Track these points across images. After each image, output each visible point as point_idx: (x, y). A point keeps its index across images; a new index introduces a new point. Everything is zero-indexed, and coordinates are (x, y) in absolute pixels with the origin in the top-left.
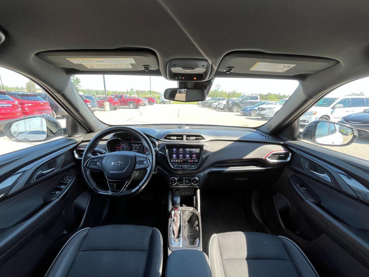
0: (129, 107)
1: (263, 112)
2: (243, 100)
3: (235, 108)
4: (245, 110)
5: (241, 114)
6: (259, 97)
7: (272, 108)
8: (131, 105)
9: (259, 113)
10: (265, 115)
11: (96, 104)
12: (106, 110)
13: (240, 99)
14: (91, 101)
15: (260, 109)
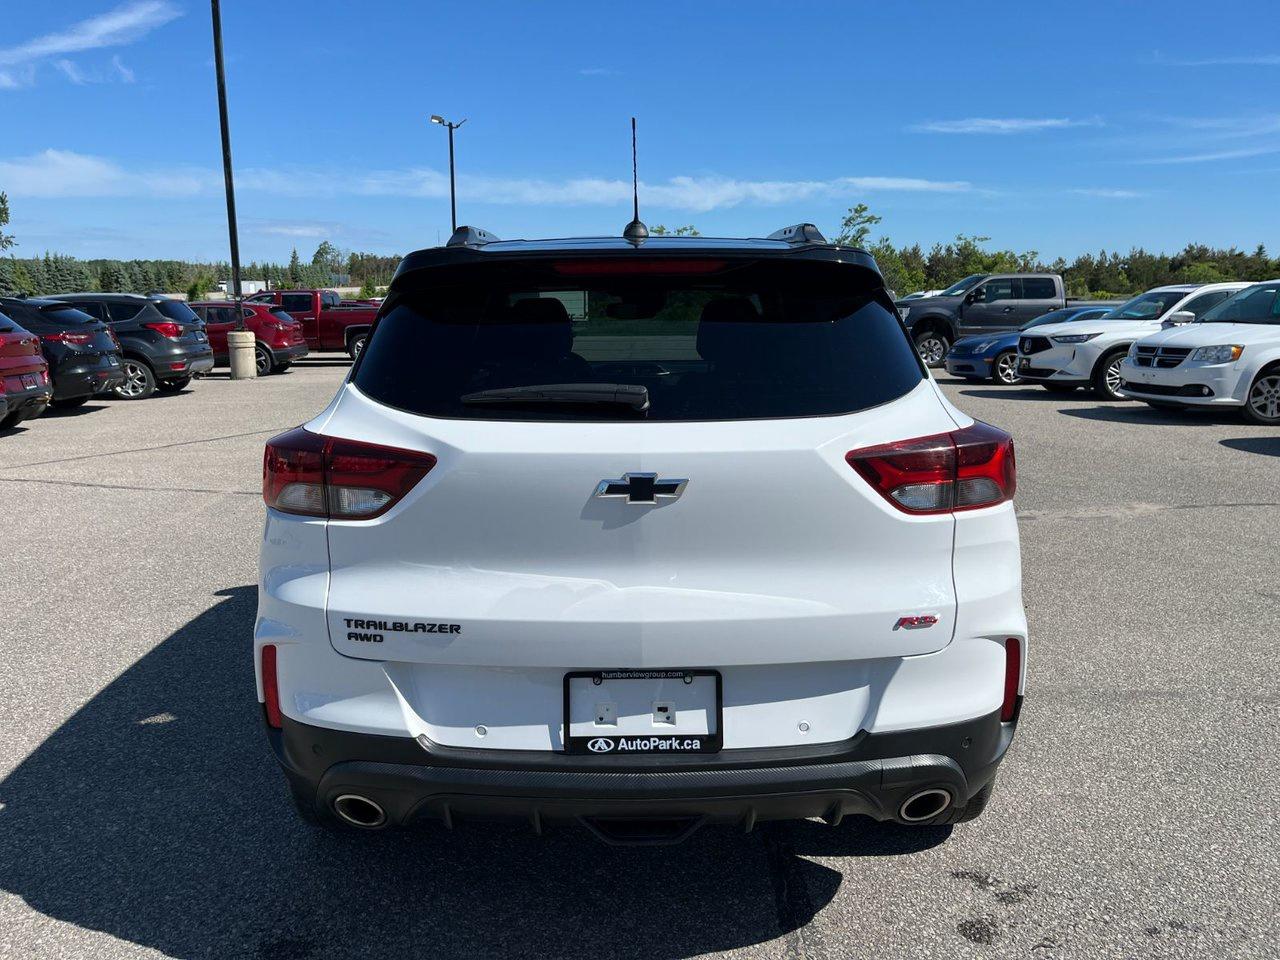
2: (968, 301)
3: (931, 348)
4: (966, 351)
5: (950, 376)
6: (1058, 279)
8: (358, 344)
9: (1024, 362)
10: (1052, 371)
11: (205, 342)
12: (241, 371)
13: (957, 296)
14: (186, 328)
15: (1027, 345)
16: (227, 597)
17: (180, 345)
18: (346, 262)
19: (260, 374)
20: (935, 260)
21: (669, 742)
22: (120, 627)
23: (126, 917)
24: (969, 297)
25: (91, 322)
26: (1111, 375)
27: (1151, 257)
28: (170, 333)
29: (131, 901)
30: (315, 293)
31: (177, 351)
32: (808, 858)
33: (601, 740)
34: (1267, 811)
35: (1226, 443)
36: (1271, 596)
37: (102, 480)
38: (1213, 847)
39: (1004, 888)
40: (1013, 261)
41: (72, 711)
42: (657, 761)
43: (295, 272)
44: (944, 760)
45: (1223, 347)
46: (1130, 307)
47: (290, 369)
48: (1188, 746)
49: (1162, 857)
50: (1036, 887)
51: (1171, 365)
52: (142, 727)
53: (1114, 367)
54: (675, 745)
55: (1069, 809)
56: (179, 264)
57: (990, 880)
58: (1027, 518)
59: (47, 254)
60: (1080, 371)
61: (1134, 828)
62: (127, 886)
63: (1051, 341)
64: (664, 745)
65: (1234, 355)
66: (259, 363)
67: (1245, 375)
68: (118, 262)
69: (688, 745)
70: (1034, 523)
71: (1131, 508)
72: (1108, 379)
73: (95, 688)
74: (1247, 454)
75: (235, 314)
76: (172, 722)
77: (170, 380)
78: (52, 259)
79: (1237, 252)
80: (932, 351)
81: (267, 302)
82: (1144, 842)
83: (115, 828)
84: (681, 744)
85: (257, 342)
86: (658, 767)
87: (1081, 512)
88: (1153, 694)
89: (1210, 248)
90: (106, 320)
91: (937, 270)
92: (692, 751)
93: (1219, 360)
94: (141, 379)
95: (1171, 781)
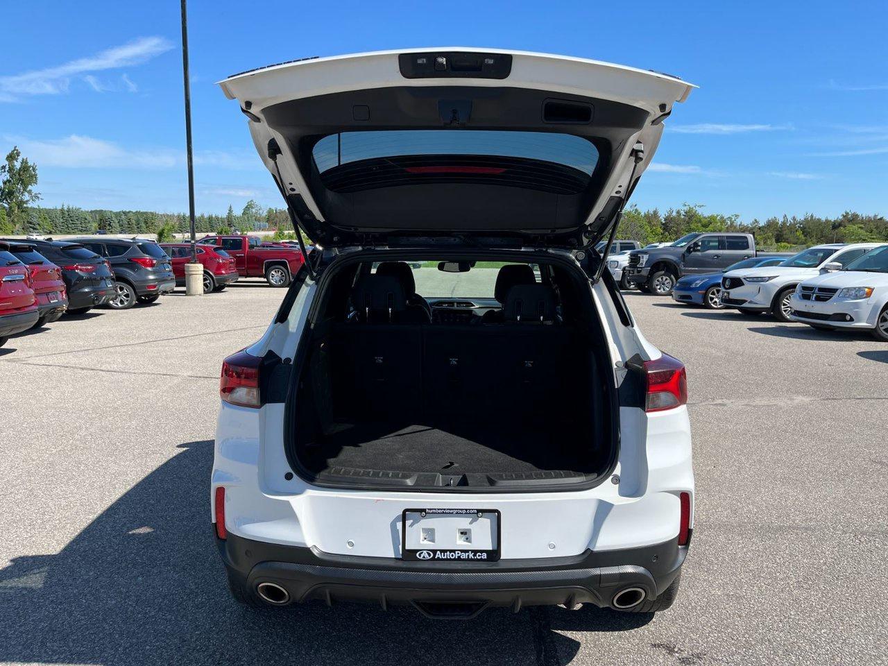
0: (265, 280)
1: (735, 293)
2: (689, 250)
3: (663, 282)
4: (686, 286)
5: (675, 302)
6: (750, 237)
7: (762, 279)
8: (273, 272)
9: (726, 294)
10: (744, 301)
11: (170, 271)
12: (193, 290)
13: (682, 247)
14: (157, 262)
15: (727, 283)
16: (184, 449)
17: (154, 273)
18: (265, 214)
19: (205, 292)
20: (669, 220)
21: (467, 554)
22: (114, 468)
23: (121, 660)
24: (689, 248)
25: (95, 257)
26: (784, 305)
27: (819, 220)
28: (147, 265)
29: (125, 649)
30: (245, 238)
31: (151, 277)
32: (559, 632)
33: (425, 552)
34: (861, 608)
35: (861, 354)
36: (881, 463)
37: (101, 366)
38: (823, 631)
39: (685, 655)
40: (723, 221)
41: (85, 525)
42: (459, 566)
43: (230, 221)
44: (641, 570)
45: (859, 288)
46: (798, 258)
47: (226, 289)
48: (813, 564)
49: (789, 637)
50: (705, 655)
51: (825, 300)
52: (130, 536)
53: (787, 299)
54: (471, 556)
55: (731, 604)
56: (152, 213)
57: (676, 650)
58: (720, 405)
59: (63, 206)
60: (763, 302)
61: (773, 618)
62: (122, 639)
63: (744, 280)
64: (464, 556)
65: (867, 294)
66: (205, 285)
67: (875, 307)
68: (111, 212)
69: (479, 556)
70: (725, 408)
71: (792, 399)
72: (783, 307)
73: (100, 509)
74: (875, 362)
75: (190, 252)
76: (149, 533)
77: (145, 296)
78: (66, 209)
79: (879, 217)
80: (663, 284)
81: (212, 244)
82: (778, 627)
83: (113, 602)
84: (475, 555)
85: (204, 271)
86: (460, 570)
87: (758, 402)
88: (794, 528)
89: (860, 214)
90: (105, 255)
91: (669, 228)
92: (481, 560)
93: (857, 297)
94: (127, 296)
95: (800, 587)
